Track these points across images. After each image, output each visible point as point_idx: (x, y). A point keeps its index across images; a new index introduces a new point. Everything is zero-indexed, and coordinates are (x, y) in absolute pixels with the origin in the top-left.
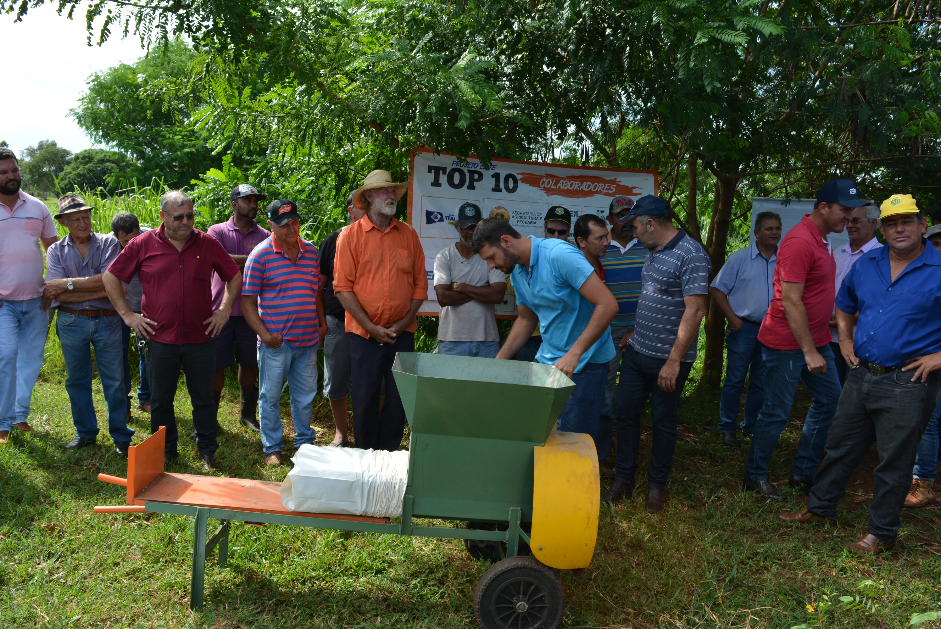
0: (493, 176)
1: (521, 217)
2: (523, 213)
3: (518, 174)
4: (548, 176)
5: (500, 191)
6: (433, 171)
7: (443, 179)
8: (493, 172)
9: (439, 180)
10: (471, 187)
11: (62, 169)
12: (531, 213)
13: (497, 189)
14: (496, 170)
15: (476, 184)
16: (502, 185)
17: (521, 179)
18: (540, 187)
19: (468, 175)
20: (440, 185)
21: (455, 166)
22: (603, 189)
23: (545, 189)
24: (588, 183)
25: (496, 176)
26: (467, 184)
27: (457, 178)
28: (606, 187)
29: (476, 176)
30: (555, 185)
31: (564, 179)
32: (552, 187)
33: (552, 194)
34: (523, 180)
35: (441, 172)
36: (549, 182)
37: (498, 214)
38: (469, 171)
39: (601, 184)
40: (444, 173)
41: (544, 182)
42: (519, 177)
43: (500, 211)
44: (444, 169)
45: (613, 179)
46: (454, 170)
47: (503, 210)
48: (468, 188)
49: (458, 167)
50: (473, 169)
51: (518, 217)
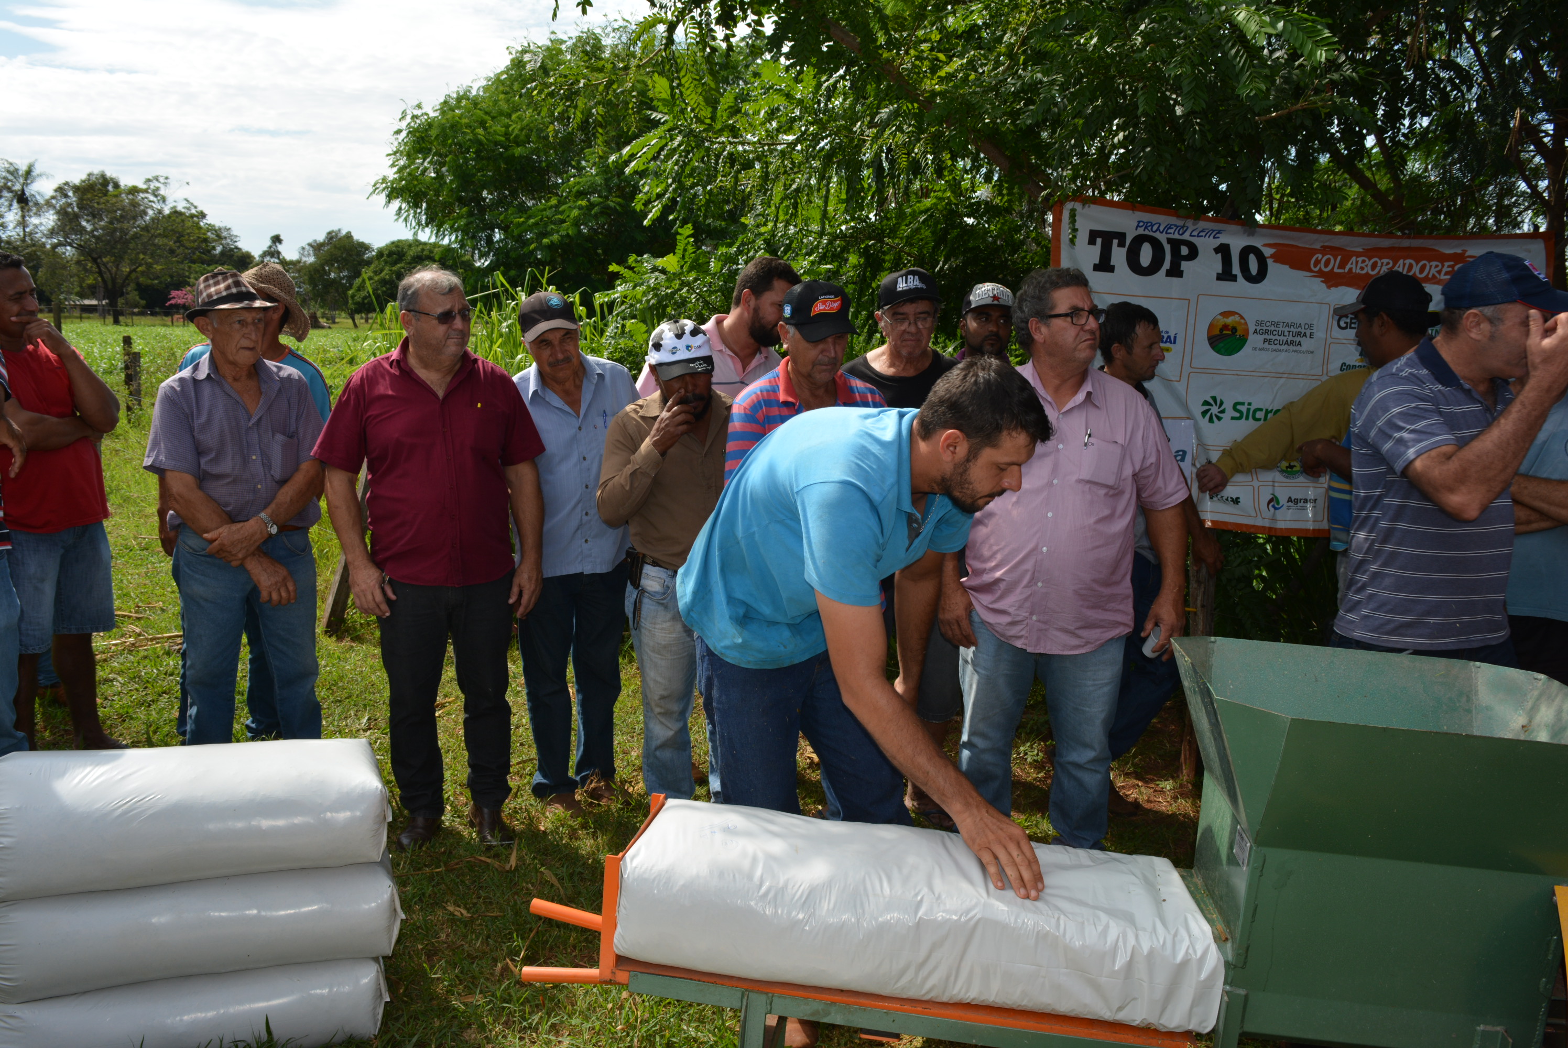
0: (1217, 250)
1: (1272, 333)
2: (1276, 324)
3: (1265, 245)
4: (1325, 250)
5: (1234, 278)
6: (1099, 241)
7: (1119, 255)
8: (1217, 243)
9: (1109, 259)
10: (1175, 272)
11: (358, 274)
12: (1293, 325)
13: (1226, 275)
14: (1223, 239)
15: (1185, 265)
16: (1236, 270)
17: (1272, 256)
18: (1310, 270)
19: (1167, 248)
20: (1111, 269)
21: (1141, 231)
22: (1439, 272)
23: (1320, 274)
24: (1408, 261)
25: (1223, 250)
26: (1167, 265)
27: (1146, 256)
28: (1445, 269)
29: (1185, 251)
30: (1342, 266)
31: (1358, 255)
32: (1336, 270)
33: (1336, 285)
34: (1277, 258)
35: (1115, 242)
36: (1327, 263)
37: (1225, 327)
38: (1170, 241)
39: (1434, 263)
40: (1122, 244)
41: (1317, 262)
42: (1268, 252)
43: (1230, 320)
44: (1121, 237)
45: (1459, 251)
46: (1139, 240)
47: (1237, 318)
48: (1169, 274)
49: (1147, 232)
50: (1176, 236)
51: (1267, 332)
